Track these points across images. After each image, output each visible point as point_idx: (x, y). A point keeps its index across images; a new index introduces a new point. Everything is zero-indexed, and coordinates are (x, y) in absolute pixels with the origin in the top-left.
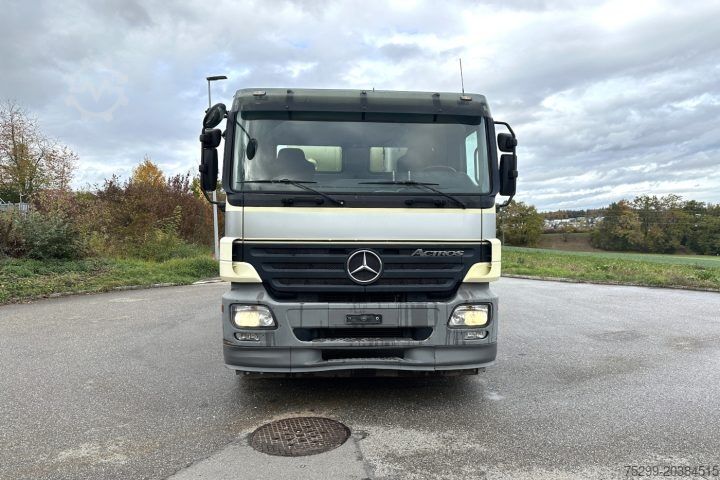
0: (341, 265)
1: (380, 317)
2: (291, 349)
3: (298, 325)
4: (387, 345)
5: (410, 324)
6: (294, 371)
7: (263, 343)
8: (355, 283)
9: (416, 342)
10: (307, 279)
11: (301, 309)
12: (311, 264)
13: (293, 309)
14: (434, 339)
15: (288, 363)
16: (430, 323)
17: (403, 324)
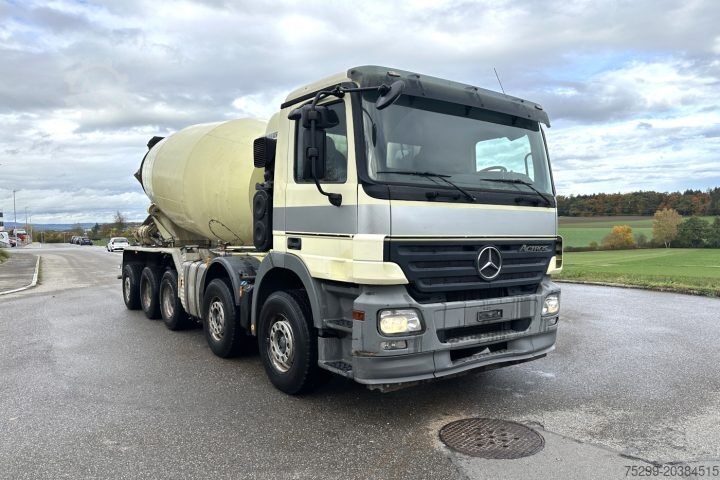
0: (473, 262)
1: (501, 311)
2: (434, 353)
3: (441, 327)
4: (504, 338)
5: (519, 317)
6: (438, 375)
7: (411, 349)
8: (484, 280)
9: (522, 333)
10: (446, 279)
11: (445, 309)
12: (448, 262)
13: (439, 310)
14: (534, 328)
15: (432, 368)
16: (532, 314)
17: (515, 317)
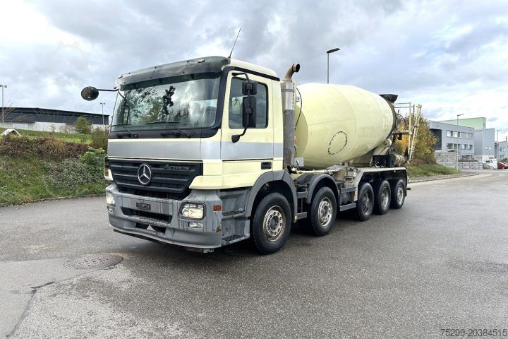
0: (134, 172)
1: (149, 205)
3: (121, 205)
5: (162, 213)
7: (113, 213)
8: (141, 184)
11: (122, 197)
13: (119, 196)
14: (174, 223)
17: (159, 212)
